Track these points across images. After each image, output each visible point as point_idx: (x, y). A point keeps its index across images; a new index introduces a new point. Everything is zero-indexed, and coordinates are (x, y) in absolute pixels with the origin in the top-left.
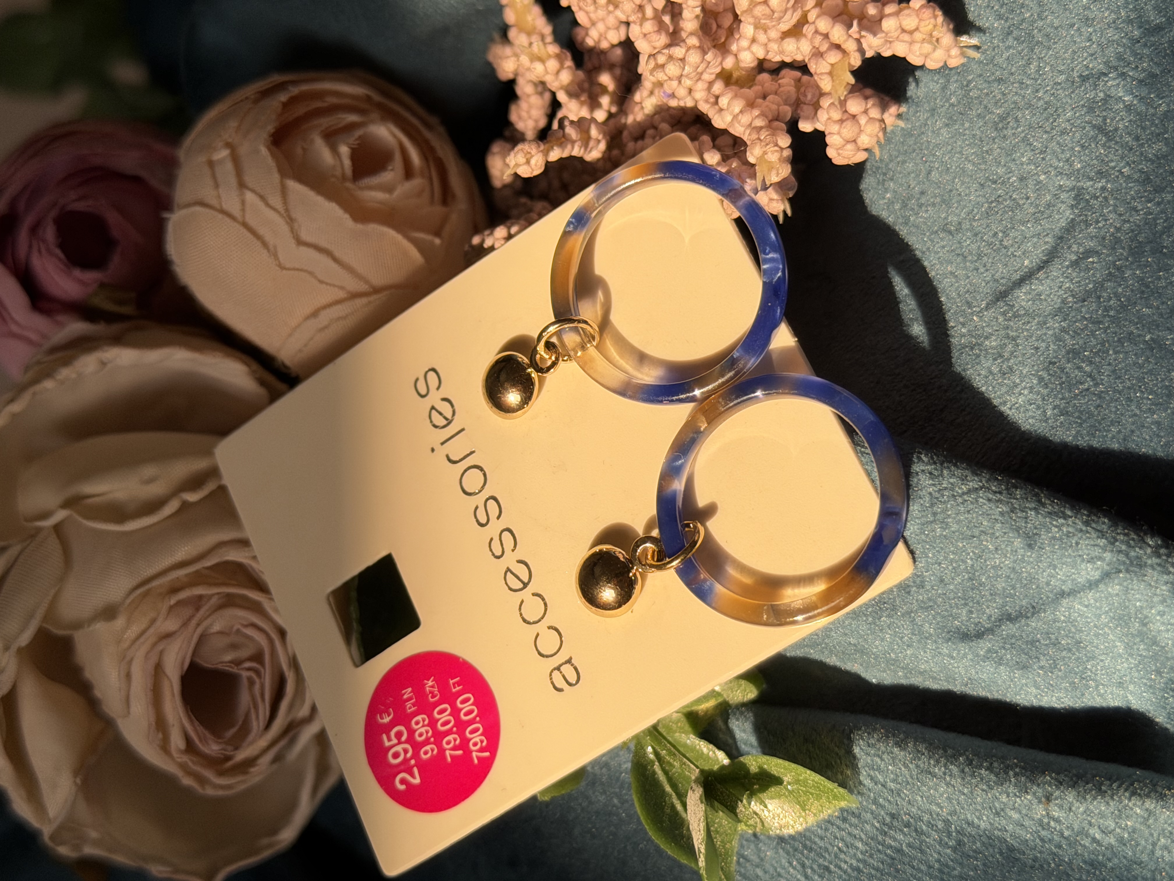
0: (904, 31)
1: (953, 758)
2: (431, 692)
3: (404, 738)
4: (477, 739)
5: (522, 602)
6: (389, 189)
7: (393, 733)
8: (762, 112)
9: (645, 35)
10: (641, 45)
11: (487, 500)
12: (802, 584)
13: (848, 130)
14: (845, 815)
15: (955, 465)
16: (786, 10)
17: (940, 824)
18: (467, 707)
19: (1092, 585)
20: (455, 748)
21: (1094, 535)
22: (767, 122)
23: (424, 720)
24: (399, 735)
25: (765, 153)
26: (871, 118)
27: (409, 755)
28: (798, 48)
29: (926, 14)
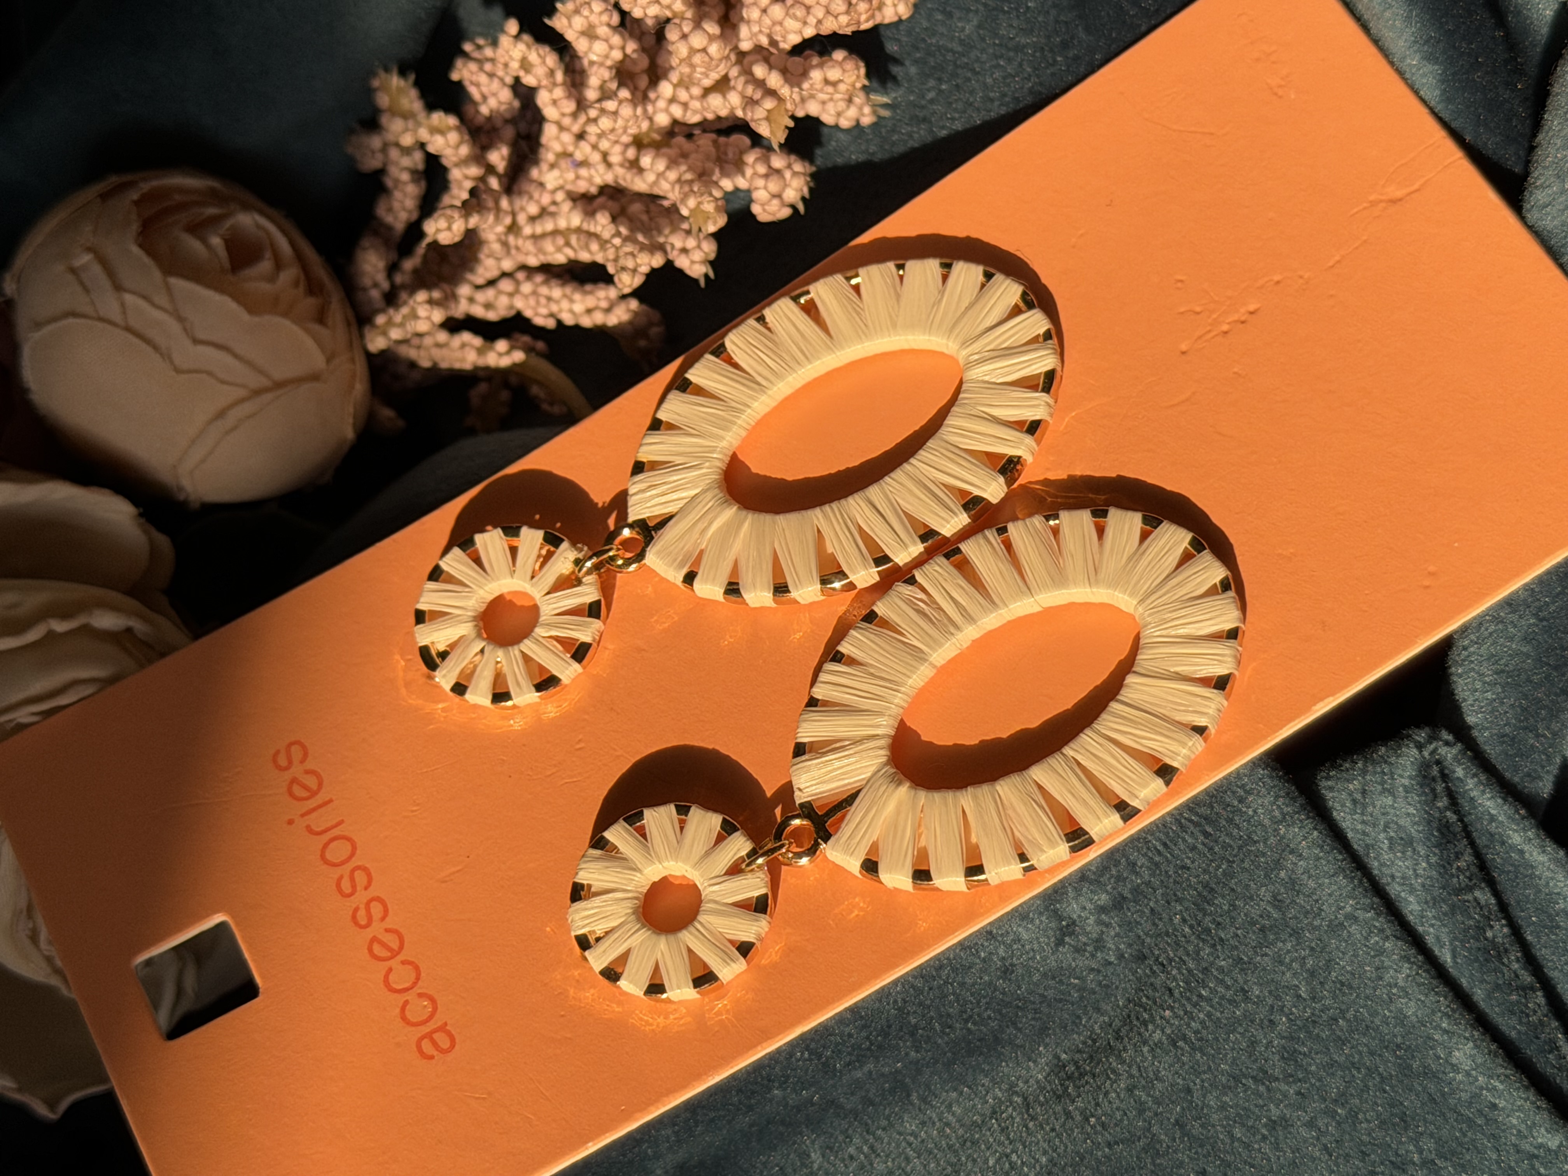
6: (266, 280)
9: (555, 102)
10: (549, 112)
13: (773, 185)
16: (721, 60)
25: (700, 203)
26: (794, 172)
28: (725, 102)
29: (849, 65)
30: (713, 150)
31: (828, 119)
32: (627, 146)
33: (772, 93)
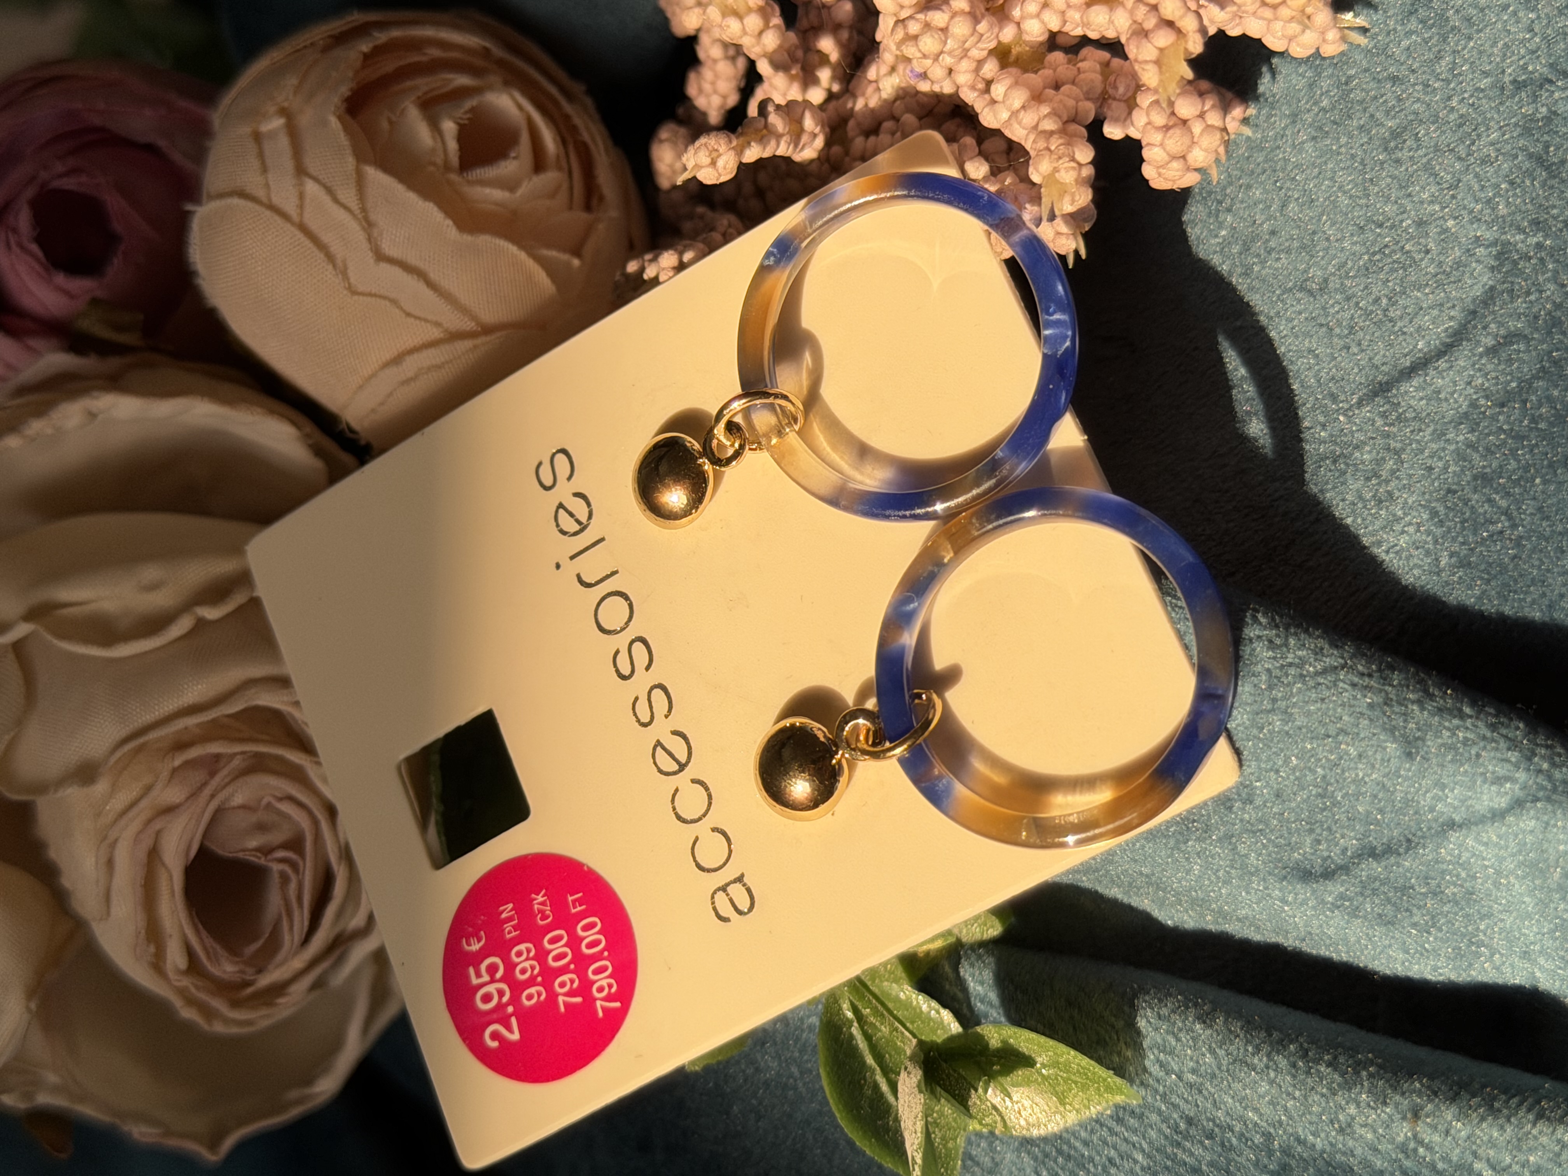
1: (1280, 1046)
2: (540, 911)
3: (499, 975)
4: (604, 983)
5: (677, 790)
6: (511, 186)
7: (483, 967)
8: (1053, 109)
11: (632, 642)
12: (1078, 789)
13: (1175, 141)
14: (1120, 1114)
15: (1306, 631)
17: (1258, 1139)
18: (591, 936)
19: (1497, 815)
20: (570, 994)
21: (1503, 744)
22: (1060, 123)
23: (528, 951)
24: (492, 969)
25: (1056, 170)
26: (1208, 126)
27: (505, 999)
28: (1111, 22)
30: (1097, 78)
31: (1273, 43)
32: (980, 63)
33: (1170, 24)
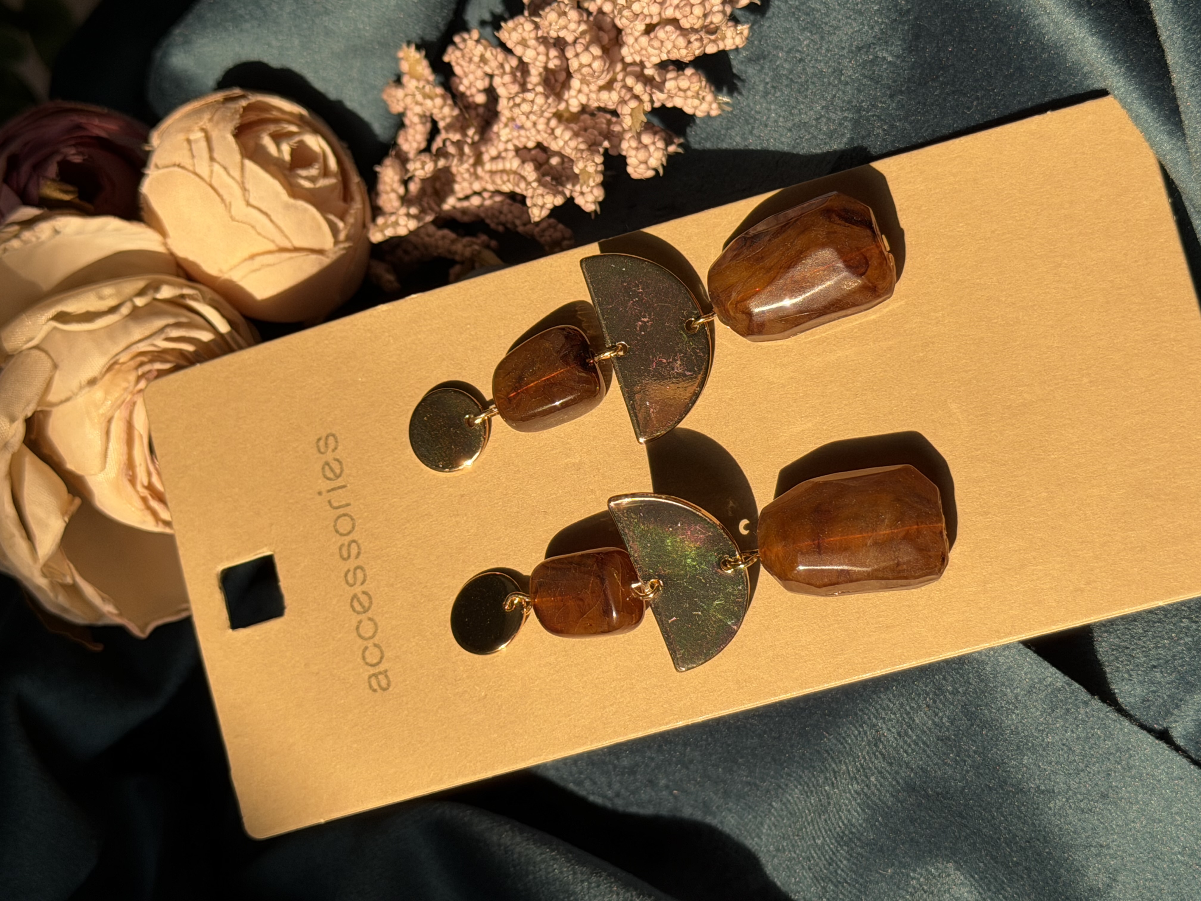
0: (680, 89)
8: (584, 140)
9: (504, 85)
10: (501, 91)
13: (642, 155)
16: (603, 71)
22: (587, 146)
25: (586, 166)
26: (658, 148)
28: (610, 98)
29: (695, 79)
30: (604, 125)
32: (549, 119)
33: (637, 97)
